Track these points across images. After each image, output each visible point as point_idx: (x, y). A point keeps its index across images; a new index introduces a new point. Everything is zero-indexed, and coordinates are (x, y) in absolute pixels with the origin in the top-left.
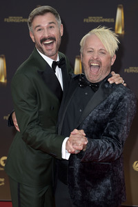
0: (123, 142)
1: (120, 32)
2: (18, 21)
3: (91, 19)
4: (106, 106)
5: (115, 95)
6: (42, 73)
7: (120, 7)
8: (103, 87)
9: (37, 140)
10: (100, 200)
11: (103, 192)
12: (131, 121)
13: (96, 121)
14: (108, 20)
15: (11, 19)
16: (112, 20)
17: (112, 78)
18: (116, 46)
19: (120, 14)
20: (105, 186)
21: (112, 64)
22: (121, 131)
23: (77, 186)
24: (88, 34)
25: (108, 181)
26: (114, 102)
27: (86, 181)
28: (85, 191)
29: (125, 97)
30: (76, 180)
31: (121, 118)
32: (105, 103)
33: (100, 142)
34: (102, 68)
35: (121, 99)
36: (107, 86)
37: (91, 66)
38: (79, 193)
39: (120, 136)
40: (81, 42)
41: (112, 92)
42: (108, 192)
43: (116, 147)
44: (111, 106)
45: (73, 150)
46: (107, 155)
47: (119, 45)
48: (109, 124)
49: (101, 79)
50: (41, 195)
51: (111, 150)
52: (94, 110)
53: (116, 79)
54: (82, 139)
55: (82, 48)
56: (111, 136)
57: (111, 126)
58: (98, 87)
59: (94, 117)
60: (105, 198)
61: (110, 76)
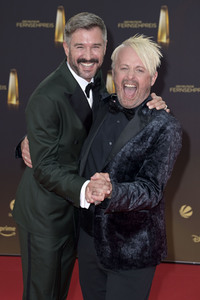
0: (163, 185)
1: (164, 40)
2: (33, 26)
3: (127, 24)
4: (143, 139)
5: (155, 124)
6: (71, 95)
7: (164, 9)
8: (140, 114)
9: (51, 180)
10: (135, 258)
11: (138, 248)
12: (174, 158)
13: (129, 158)
14: (148, 25)
15: (25, 24)
16: (154, 25)
17: (153, 101)
18: (157, 61)
19: (164, 17)
20: (141, 240)
21: (153, 84)
22: (161, 171)
23: (105, 240)
24: (122, 46)
25: (145, 234)
26: (153, 134)
27: (117, 234)
28: (115, 246)
29: (168, 128)
30: (104, 233)
31: (162, 155)
32: (141, 134)
33: (132, 187)
34: (139, 90)
35: (162, 130)
36: (145, 112)
37: (125, 87)
38: (108, 249)
39: (159, 177)
40: (113, 56)
41: (151, 121)
42: (145, 248)
43: (153, 193)
44: (150, 139)
45: (92, 201)
46: (140, 203)
47: (161, 59)
48: (145, 161)
49: (138, 104)
50: (57, 248)
51: (146, 197)
52: (127, 144)
53: (157, 103)
54: (105, 187)
55: (113, 64)
56: (148, 178)
57: (148, 164)
58: (134, 114)
59: (128, 153)
60: (141, 255)
61: (149, 99)
